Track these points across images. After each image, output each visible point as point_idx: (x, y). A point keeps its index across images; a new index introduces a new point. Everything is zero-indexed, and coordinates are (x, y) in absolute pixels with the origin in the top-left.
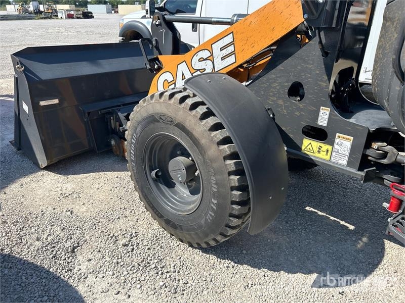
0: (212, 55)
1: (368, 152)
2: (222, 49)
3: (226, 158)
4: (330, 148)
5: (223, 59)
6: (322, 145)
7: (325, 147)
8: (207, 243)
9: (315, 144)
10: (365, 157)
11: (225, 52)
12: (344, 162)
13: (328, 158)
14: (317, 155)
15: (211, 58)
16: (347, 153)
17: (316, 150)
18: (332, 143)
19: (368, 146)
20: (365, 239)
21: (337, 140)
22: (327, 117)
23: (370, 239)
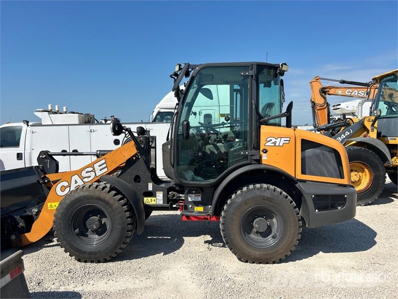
0: (94, 169)
1: (169, 196)
2: (99, 166)
3: (122, 206)
4: (155, 198)
5: (100, 170)
6: (152, 198)
7: (153, 199)
8: (116, 253)
9: (149, 199)
10: (168, 198)
11: (101, 167)
12: (161, 202)
13: (155, 203)
14: (151, 203)
15: (94, 170)
16: (162, 198)
17: (150, 201)
18: (156, 197)
19: (168, 194)
20: (176, 239)
21: (157, 195)
22: (151, 186)
23: (177, 238)
